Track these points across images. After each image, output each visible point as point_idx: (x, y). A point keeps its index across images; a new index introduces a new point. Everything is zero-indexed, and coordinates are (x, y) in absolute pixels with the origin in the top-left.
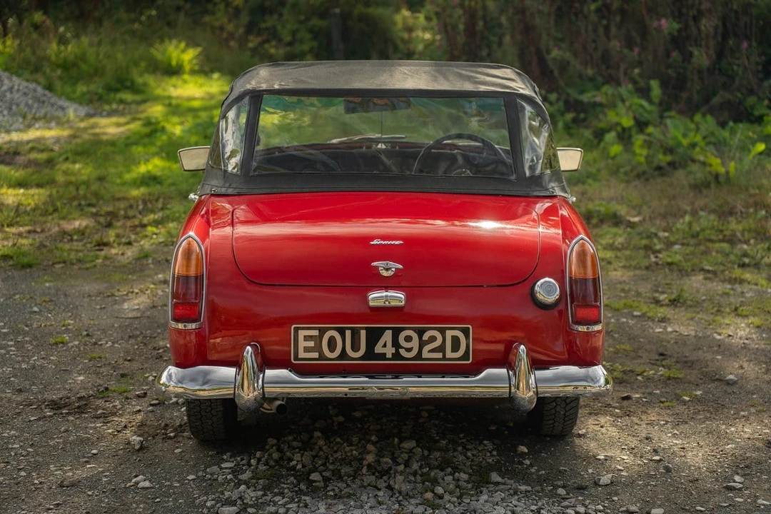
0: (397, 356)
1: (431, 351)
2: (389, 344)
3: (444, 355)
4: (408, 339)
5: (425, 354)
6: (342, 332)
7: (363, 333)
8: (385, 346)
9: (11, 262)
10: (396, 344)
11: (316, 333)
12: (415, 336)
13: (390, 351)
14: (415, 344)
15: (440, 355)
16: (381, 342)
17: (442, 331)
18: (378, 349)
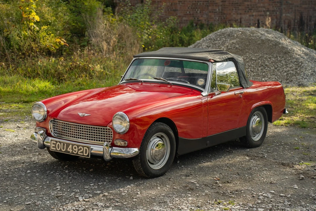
9: (299, 126)
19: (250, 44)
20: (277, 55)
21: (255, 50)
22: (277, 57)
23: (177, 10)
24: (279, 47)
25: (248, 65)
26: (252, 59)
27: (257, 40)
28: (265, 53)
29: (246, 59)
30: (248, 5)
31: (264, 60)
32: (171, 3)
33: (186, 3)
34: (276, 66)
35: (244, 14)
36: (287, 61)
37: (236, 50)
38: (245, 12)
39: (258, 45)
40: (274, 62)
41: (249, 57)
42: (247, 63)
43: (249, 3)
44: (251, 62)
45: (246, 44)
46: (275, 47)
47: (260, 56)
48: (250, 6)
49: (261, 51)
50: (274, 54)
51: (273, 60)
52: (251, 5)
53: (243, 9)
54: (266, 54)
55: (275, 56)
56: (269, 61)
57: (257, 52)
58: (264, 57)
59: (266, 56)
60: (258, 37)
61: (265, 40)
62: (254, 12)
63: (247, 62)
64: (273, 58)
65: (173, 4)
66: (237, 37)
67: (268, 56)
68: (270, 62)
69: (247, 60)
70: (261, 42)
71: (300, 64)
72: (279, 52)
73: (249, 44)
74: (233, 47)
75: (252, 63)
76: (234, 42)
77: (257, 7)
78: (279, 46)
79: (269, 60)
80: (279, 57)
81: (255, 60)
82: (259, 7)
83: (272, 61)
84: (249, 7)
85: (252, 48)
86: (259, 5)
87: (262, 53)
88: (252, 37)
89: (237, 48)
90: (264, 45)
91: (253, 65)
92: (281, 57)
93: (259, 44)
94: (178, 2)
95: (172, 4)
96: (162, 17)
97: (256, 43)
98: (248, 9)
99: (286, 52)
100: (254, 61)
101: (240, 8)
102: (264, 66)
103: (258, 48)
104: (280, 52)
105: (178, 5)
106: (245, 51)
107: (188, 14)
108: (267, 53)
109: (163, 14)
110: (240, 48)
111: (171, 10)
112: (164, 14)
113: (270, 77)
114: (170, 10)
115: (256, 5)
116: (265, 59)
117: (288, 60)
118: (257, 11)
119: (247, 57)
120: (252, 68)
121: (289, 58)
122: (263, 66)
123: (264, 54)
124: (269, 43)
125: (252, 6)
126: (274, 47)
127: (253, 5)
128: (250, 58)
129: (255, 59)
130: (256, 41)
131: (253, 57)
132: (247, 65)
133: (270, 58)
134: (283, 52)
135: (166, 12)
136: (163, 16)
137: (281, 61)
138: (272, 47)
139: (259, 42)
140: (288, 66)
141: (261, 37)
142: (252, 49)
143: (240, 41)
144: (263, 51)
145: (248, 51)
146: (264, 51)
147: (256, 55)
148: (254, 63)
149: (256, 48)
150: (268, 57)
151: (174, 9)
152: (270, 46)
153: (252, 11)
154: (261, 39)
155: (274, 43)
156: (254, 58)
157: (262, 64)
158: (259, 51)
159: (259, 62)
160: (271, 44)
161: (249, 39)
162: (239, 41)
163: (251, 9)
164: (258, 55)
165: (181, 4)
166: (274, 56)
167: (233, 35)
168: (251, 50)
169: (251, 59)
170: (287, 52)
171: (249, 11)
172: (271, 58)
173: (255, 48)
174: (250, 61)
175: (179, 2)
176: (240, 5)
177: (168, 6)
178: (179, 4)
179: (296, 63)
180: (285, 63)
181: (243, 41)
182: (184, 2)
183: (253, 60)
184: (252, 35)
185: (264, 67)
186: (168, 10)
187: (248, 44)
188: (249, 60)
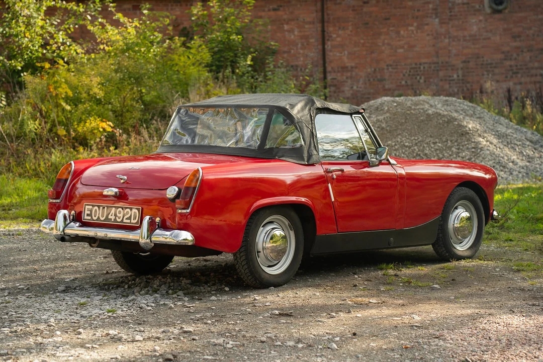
0: (115, 220)
1: (126, 219)
2: (113, 215)
3: (131, 221)
4: (120, 212)
5: (125, 221)
7: (106, 208)
8: (112, 215)
10: (115, 215)
11: (91, 207)
13: (113, 218)
15: (129, 221)
18: (110, 217)
19: (407, 121)
20: (449, 138)
21: (413, 131)
22: (447, 141)
23: (385, 80)
24: (454, 125)
25: (395, 155)
26: (405, 146)
27: (420, 115)
28: (429, 135)
29: (396, 145)
30: (511, 66)
31: (424, 147)
32: (373, 69)
33: (399, 67)
34: (441, 156)
35: (505, 81)
36: (461, 147)
37: (381, 132)
38: (506, 77)
39: (420, 122)
40: (440, 150)
41: (401, 142)
42: (395, 152)
43: (513, 63)
44: (402, 149)
45: (399, 122)
46: (448, 126)
47: (419, 140)
48: (514, 68)
49: (423, 133)
50: (444, 136)
51: (439, 146)
52: (516, 66)
53: (503, 74)
54: (431, 136)
55: (444, 140)
56: (432, 148)
57: (416, 134)
58: (426, 142)
59: (428, 140)
60: (422, 111)
61: (433, 114)
62: (522, 76)
63: (395, 150)
64: (439, 143)
65: (377, 70)
66: (387, 112)
67: (432, 139)
68: (433, 149)
69: (396, 147)
70: (425, 118)
71: (479, 150)
72: (452, 133)
73: (406, 122)
74: (377, 126)
75: (404, 151)
76: (380, 120)
77: (527, 69)
78: (454, 123)
79: (433, 146)
80: (449, 142)
81: (410, 147)
82: (532, 68)
83: (437, 147)
84: (512, 70)
85: (409, 128)
86: (531, 65)
87: (424, 135)
88: (412, 111)
89: (383, 128)
90: (430, 122)
92: (453, 141)
93: (422, 121)
94: (386, 67)
95: (375, 70)
96: (359, 91)
97: (418, 119)
98: (511, 73)
99: (462, 133)
100: (407, 149)
101: (497, 71)
102: (421, 155)
103: (419, 127)
104: (455, 133)
105: (386, 71)
106: (397, 132)
107: (403, 86)
108: (432, 135)
109: (361, 88)
110: (388, 128)
111: (374, 80)
112: (363, 86)
114: (372, 80)
115: (526, 65)
116: (425, 145)
117: (463, 146)
118: (528, 76)
119: (398, 141)
121: (466, 143)
122: (419, 155)
123: (427, 136)
124: (438, 119)
125: (519, 67)
126: (446, 125)
127: (521, 65)
128: (402, 143)
129: (409, 145)
130: (417, 116)
131: (406, 142)
132: (393, 154)
133: (435, 143)
134: (458, 132)
135: (366, 84)
136: (361, 89)
137: (452, 147)
138: (442, 126)
139: (422, 118)
140: (460, 155)
141: (427, 111)
142: (408, 130)
143: (390, 118)
144: (426, 132)
145: (401, 132)
146: (428, 133)
147: (413, 138)
148: (406, 151)
149: (416, 127)
150: (432, 141)
151: (379, 77)
152: (440, 124)
153: (519, 75)
154: (427, 112)
155: (446, 120)
156: (407, 144)
157: (419, 153)
158: (421, 132)
159: (415, 150)
160: (441, 121)
161: (407, 114)
162: (389, 118)
163: (517, 73)
164: (416, 138)
165: (390, 70)
166: (442, 140)
167: (383, 108)
168: (406, 131)
169: (404, 144)
170: (464, 133)
171: (514, 76)
172: (436, 143)
173: (414, 127)
174: (400, 148)
175: (387, 66)
176: (495, 67)
177: (370, 74)
178: (388, 69)
179: (473, 150)
180: (457, 151)
181: (396, 116)
182: (397, 65)
183: (407, 147)
184: (413, 107)
185: (421, 157)
186: (369, 80)
187: (403, 121)
188: (398, 147)
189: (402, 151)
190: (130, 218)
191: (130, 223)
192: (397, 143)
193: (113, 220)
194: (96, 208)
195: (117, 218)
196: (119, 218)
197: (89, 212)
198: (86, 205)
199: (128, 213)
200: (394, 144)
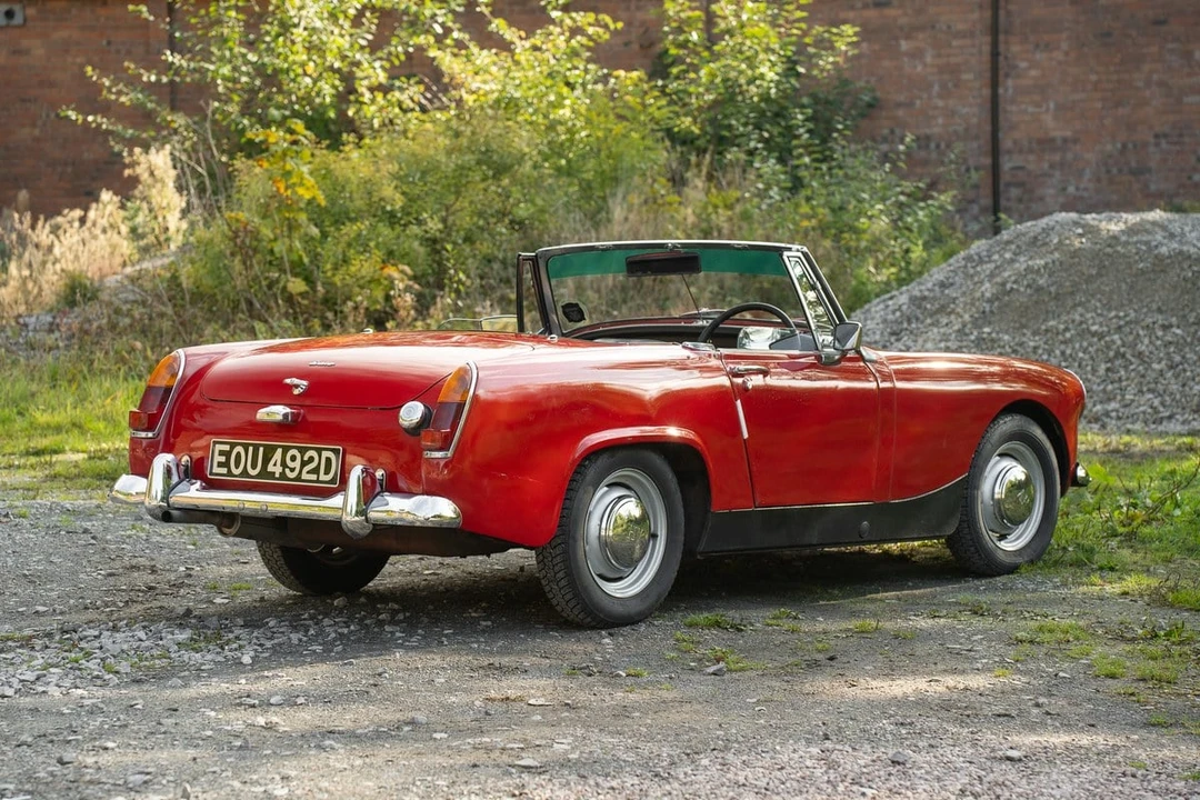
0: (283, 476)
2: (278, 464)
4: (293, 458)
5: (304, 475)
6: (246, 448)
7: (261, 449)
8: (275, 465)
10: (284, 464)
11: (227, 448)
12: (298, 456)
13: (278, 470)
14: (297, 464)
15: (315, 477)
16: (272, 462)
17: (319, 451)
18: (270, 468)
19: (1104, 272)
21: (1115, 297)
23: (1149, 170)
26: (1089, 332)
27: (1137, 258)
28: (1154, 306)
29: (1067, 329)
31: (1138, 335)
32: (1119, 146)
33: (1186, 139)
34: (1177, 358)
37: (1034, 298)
39: (1136, 275)
40: (1177, 344)
41: (1081, 323)
42: (1063, 347)
44: (1082, 341)
45: (1083, 274)
47: (1128, 319)
49: (1142, 301)
50: (1192, 310)
51: (1176, 335)
54: (1160, 310)
55: (1191, 320)
56: (1157, 338)
57: (1123, 305)
58: (1143, 324)
59: (1150, 320)
60: (1144, 248)
61: (1170, 257)
63: (1065, 342)
64: (1178, 327)
65: (1130, 146)
66: (1056, 249)
67: (1160, 317)
68: (1159, 342)
69: (1068, 335)
70: (1149, 265)
73: (1099, 275)
74: (1025, 283)
75: (1085, 344)
76: (1036, 267)
79: (1160, 333)
81: (1101, 336)
83: (1169, 338)
85: (1108, 289)
87: (1140, 308)
88: (1119, 248)
89: (1039, 289)
90: (1162, 275)
91: (1081, 355)
93: (1143, 272)
94: (1152, 140)
95: (1124, 146)
96: (1082, 198)
97: (1131, 268)
100: (1095, 339)
102: (1128, 356)
103: (1132, 288)
105: (1152, 149)
106: (1074, 300)
107: (1195, 186)
108: (1164, 308)
109: (1086, 189)
110: (1053, 289)
111: (1120, 171)
112: (1091, 186)
113: (1133, 401)
114: (1115, 170)
116: (1141, 332)
119: (1073, 321)
120: (1076, 364)
122: (1123, 356)
123: (1150, 310)
124: (1183, 269)
128: (1084, 326)
129: (1101, 330)
130: (1132, 260)
131: (1094, 324)
132: (1058, 352)
133: (1165, 328)
135: (1099, 180)
136: (1086, 194)
138: (1189, 286)
139: (1141, 266)
141: (1156, 247)
142: (1103, 293)
143: (1061, 263)
144: (1148, 300)
145: (1084, 300)
146: (1153, 301)
147: (1113, 314)
148: (1091, 345)
149: (1124, 286)
150: (1160, 322)
151: (1133, 164)
152: (1185, 280)
154: (1156, 252)
156: (1094, 328)
157: (1122, 350)
158: (1135, 300)
159: (1113, 342)
160: (1190, 274)
161: (1106, 254)
162: (1057, 263)
164: (1122, 314)
165: (1164, 145)
166: (1187, 321)
167: (1048, 240)
168: (1099, 296)
169: (1088, 329)
172: (1171, 326)
173: (1120, 287)
175: (1157, 136)
177: (1110, 156)
178: (1157, 145)
181: (1077, 260)
182: (1181, 136)
183: (1094, 334)
184: (1124, 238)
185: (1127, 360)
186: (1108, 172)
187: (1094, 272)
188: (1072, 336)
189: (1081, 346)
190: (316, 471)
191: (318, 481)
192: (1071, 326)
193: (277, 475)
194: (239, 449)
195: (287, 471)
196: (292, 470)
197: (223, 459)
198: (215, 443)
199: (311, 459)
200: (1062, 327)
